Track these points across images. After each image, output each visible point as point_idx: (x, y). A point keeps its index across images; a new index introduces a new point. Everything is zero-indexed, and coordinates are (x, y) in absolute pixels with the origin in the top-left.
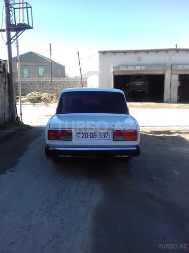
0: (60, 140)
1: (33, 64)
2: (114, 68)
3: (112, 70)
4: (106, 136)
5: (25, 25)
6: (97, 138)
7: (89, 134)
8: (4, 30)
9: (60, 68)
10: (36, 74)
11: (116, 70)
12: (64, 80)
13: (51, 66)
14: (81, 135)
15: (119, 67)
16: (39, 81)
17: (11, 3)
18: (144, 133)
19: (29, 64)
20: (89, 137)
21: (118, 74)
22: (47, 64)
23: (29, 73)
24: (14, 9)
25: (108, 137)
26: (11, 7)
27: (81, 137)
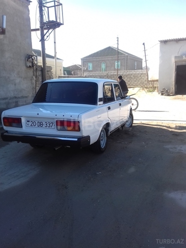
0: (11, 126)
1: (110, 59)
2: (176, 57)
3: (173, 60)
4: (51, 125)
5: (53, 22)
6: (44, 126)
7: (37, 123)
8: (38, 30)
9: (137, 61)
10: (113, 68)
11: (177, 60)
12: (132, 73)
13: (127, 59)
14: (30, 123)
15: (182, 56)
16: (107, 74)
17: (44, 2)
18: (164, 128)
19: (106, 59)
20: (37, 125)
21: (180, 64)
22: (123, 58)
23: (106, 67)
24: (48, 8)
25: (53, 127)
26: (44, 6)
27: (30, 125)
